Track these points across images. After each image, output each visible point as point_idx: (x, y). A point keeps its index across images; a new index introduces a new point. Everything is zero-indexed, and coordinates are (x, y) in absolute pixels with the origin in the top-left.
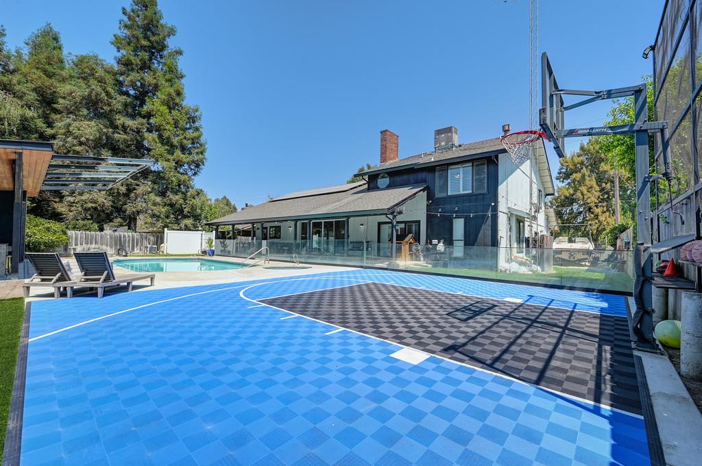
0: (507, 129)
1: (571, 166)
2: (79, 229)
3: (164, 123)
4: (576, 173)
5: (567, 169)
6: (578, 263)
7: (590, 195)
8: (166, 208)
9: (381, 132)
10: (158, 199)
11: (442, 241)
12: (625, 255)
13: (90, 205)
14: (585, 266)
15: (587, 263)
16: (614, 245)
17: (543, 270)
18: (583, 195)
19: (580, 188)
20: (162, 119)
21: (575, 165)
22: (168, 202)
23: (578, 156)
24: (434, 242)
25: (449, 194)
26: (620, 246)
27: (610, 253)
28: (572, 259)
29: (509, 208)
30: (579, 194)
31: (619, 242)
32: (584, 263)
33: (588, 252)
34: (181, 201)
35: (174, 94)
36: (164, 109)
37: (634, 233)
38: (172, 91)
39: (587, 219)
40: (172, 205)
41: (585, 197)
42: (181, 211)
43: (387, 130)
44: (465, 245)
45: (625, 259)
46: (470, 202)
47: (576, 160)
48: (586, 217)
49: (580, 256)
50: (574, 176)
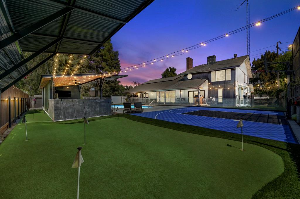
0: (236, 55)
1: (257, 65)
2: (85, 96)
3: (108, 58)
4: (260, 67)
5: (255, 66)
6: (263, 104)
7: (265, 76)
8: (110, 88)
9: (187, 58)
10: (107, 85)
11: (214, 97)
12: (282, 101)
13: (86, 88)
14: (266, 105)
15: (267, 104)
16: (278, 97)
17: (252, 106)
18: (263, 76)
19: (261, 74)
20: (107, 57)
21: (259, 64)
22: (110, 86)
23: (260, 60)
24: (211, 97)
25: (216, 81)
26: (280, 97)
27: (276, 100)
28: (261, 103)
29: (238, 85)
30: (261, 76)
31: (280, 96)
32: (265, 104)
33: (267, 100)
34: (114, 85)
35: (110, 47)
36: (107, 53)
37: (286, 93)
38: (109, 46)
39: (265, 86)
40: (112, 87)
41: (264, 77)
42: (114, 88)
43: (189, 58)
44: (223, 98)
45: (282, 102)
46: (224, 84)
47: (259, 62)
48: (264, 86)
49: (264, 101)
50: (259, 69)
